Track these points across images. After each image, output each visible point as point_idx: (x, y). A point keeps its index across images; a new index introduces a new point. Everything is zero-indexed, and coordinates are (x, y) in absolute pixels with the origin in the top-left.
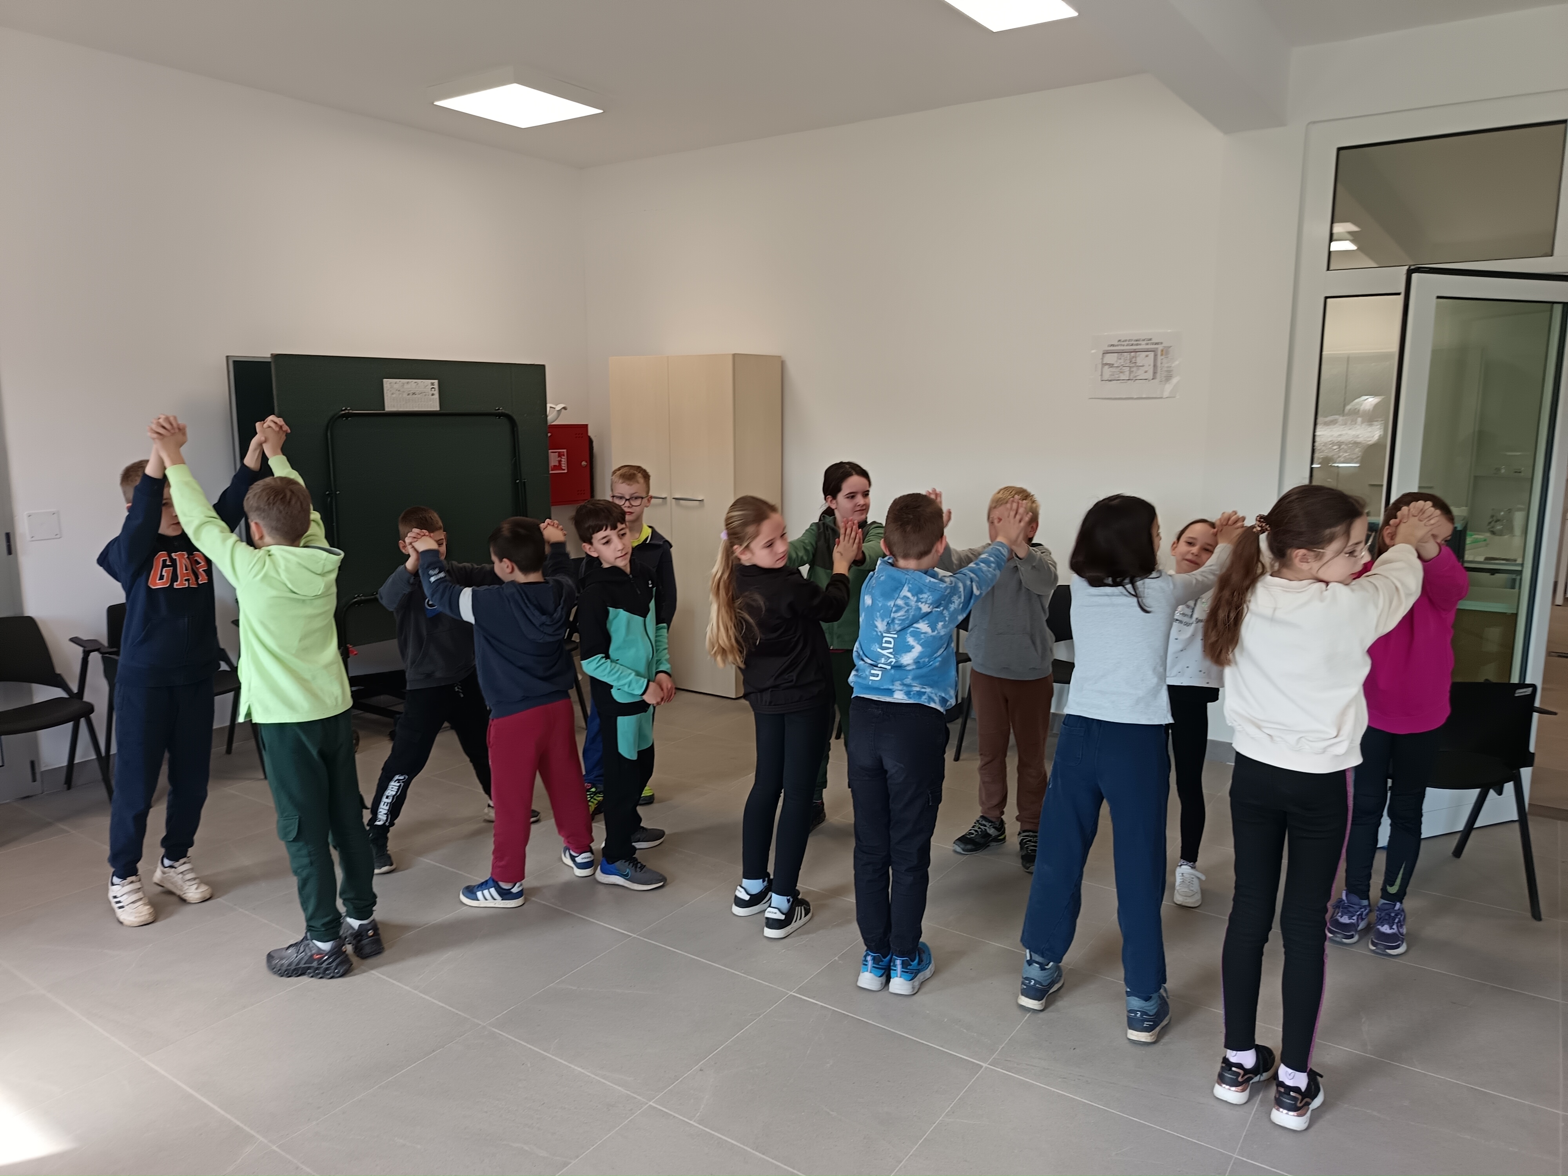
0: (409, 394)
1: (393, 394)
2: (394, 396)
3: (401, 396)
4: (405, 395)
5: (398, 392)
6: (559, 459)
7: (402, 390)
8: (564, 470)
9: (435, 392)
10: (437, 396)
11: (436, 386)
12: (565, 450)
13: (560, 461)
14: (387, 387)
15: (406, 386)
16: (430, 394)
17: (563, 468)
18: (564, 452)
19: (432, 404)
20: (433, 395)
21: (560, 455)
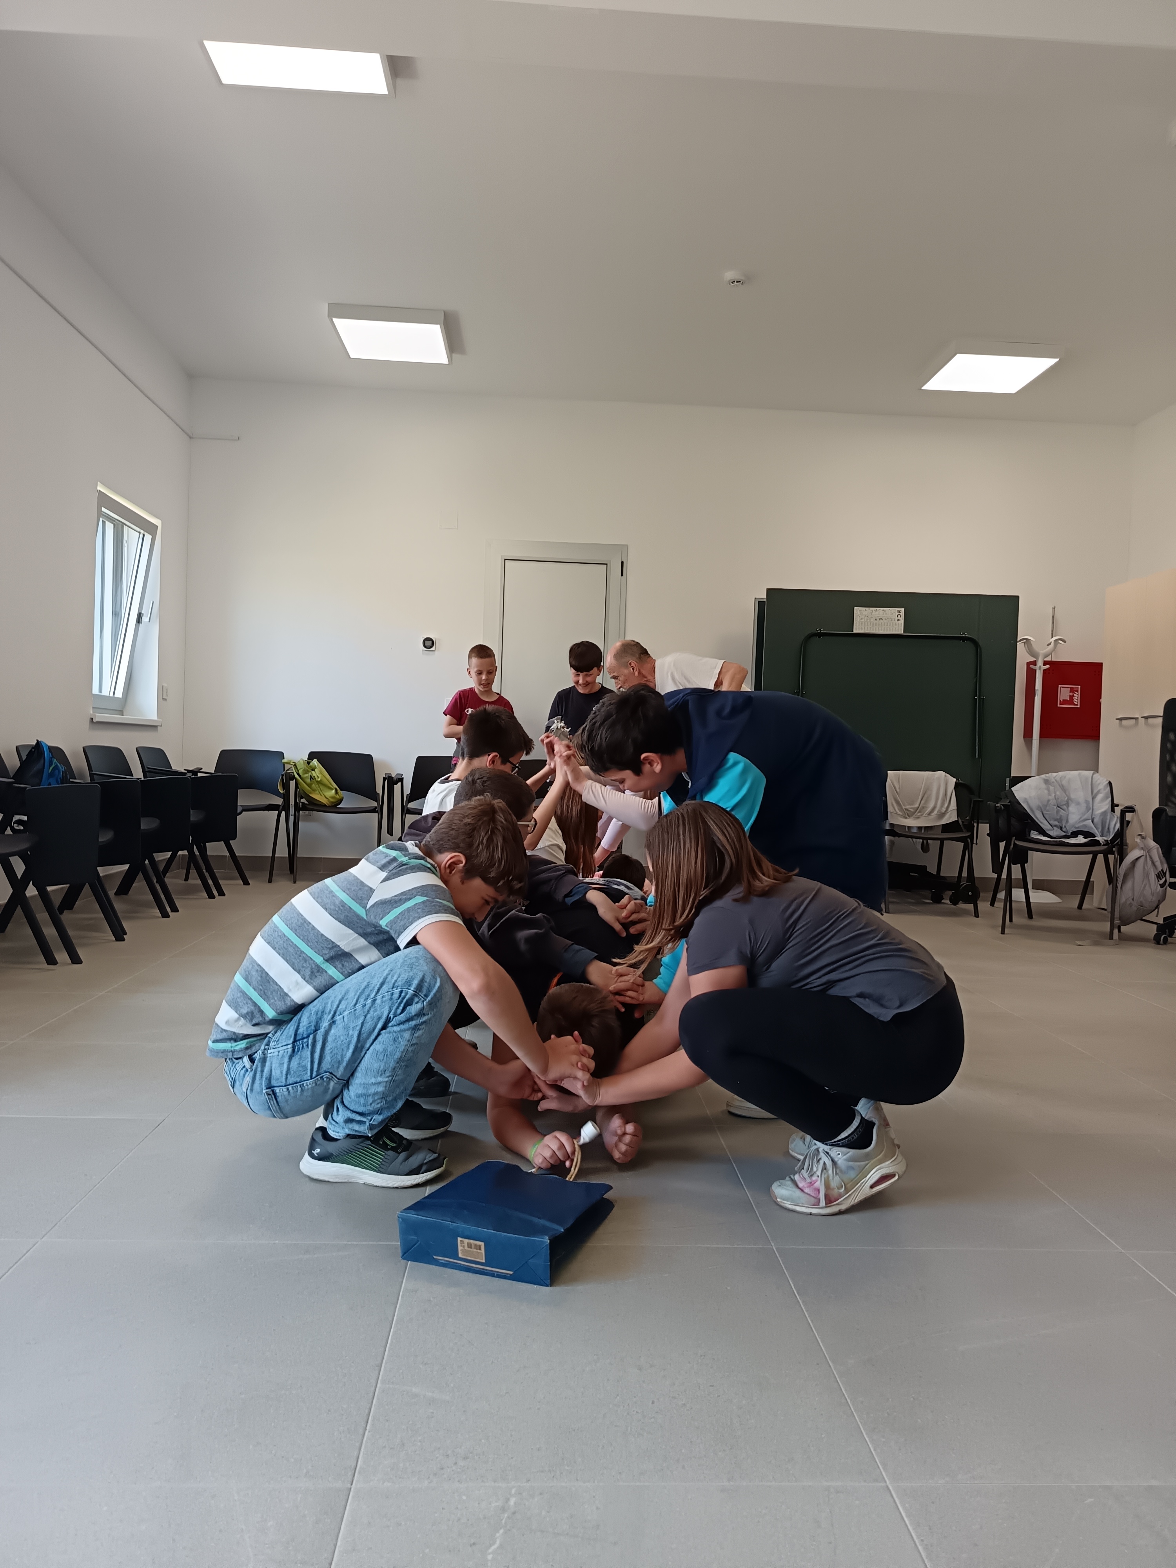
0: (876, 620)
1: (862, 619)
2: (863, 620)
3: (868, 620)
4: (872, 620)
5: (866, 617)
6: (1071, 694)
7: (870, 616)
8: (1077, 705)
9: (900, 618)
10: (902, 621)
11: (902, 614)
12: (1080, 687)
13: (1072, 697)
14: (857, 613)
15: (873, 613)
16: (896, 620)
17: (1076, 703)
18: (1078, 688)
19: (899, 629)
20: (898, 620)
21: (1072, 690)
